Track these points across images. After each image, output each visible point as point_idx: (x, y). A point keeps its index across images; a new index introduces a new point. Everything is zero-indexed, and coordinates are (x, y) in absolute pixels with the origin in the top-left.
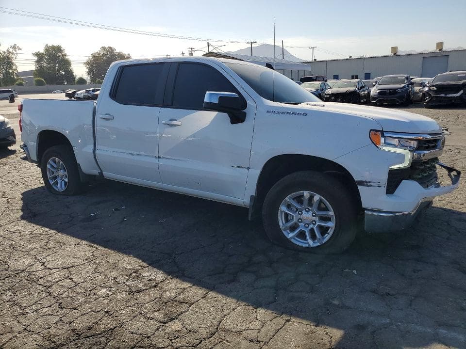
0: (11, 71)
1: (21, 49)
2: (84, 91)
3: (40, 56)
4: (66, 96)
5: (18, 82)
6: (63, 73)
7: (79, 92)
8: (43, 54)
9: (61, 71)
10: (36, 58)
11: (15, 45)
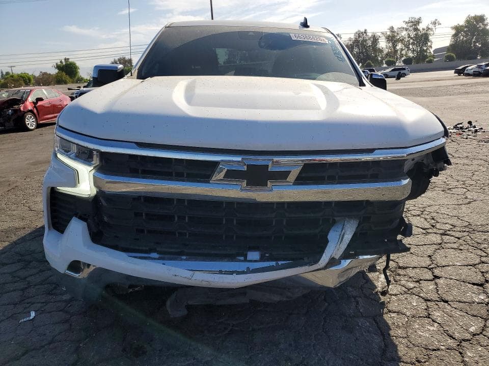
0: (425, 48)
1: (440, 24)
2: (476, 66)
3: (458, 29)
4: (455, 73)
5: (427, 60)
6: (480, 46)
7: (470, 68)
8: (462, 26)
9: (477, 44)
10: (453, 32)
11: (436, 20)
